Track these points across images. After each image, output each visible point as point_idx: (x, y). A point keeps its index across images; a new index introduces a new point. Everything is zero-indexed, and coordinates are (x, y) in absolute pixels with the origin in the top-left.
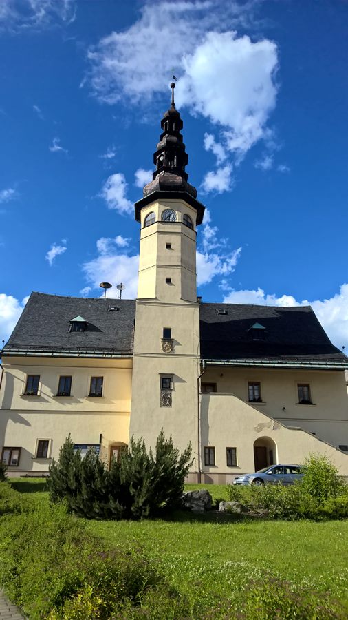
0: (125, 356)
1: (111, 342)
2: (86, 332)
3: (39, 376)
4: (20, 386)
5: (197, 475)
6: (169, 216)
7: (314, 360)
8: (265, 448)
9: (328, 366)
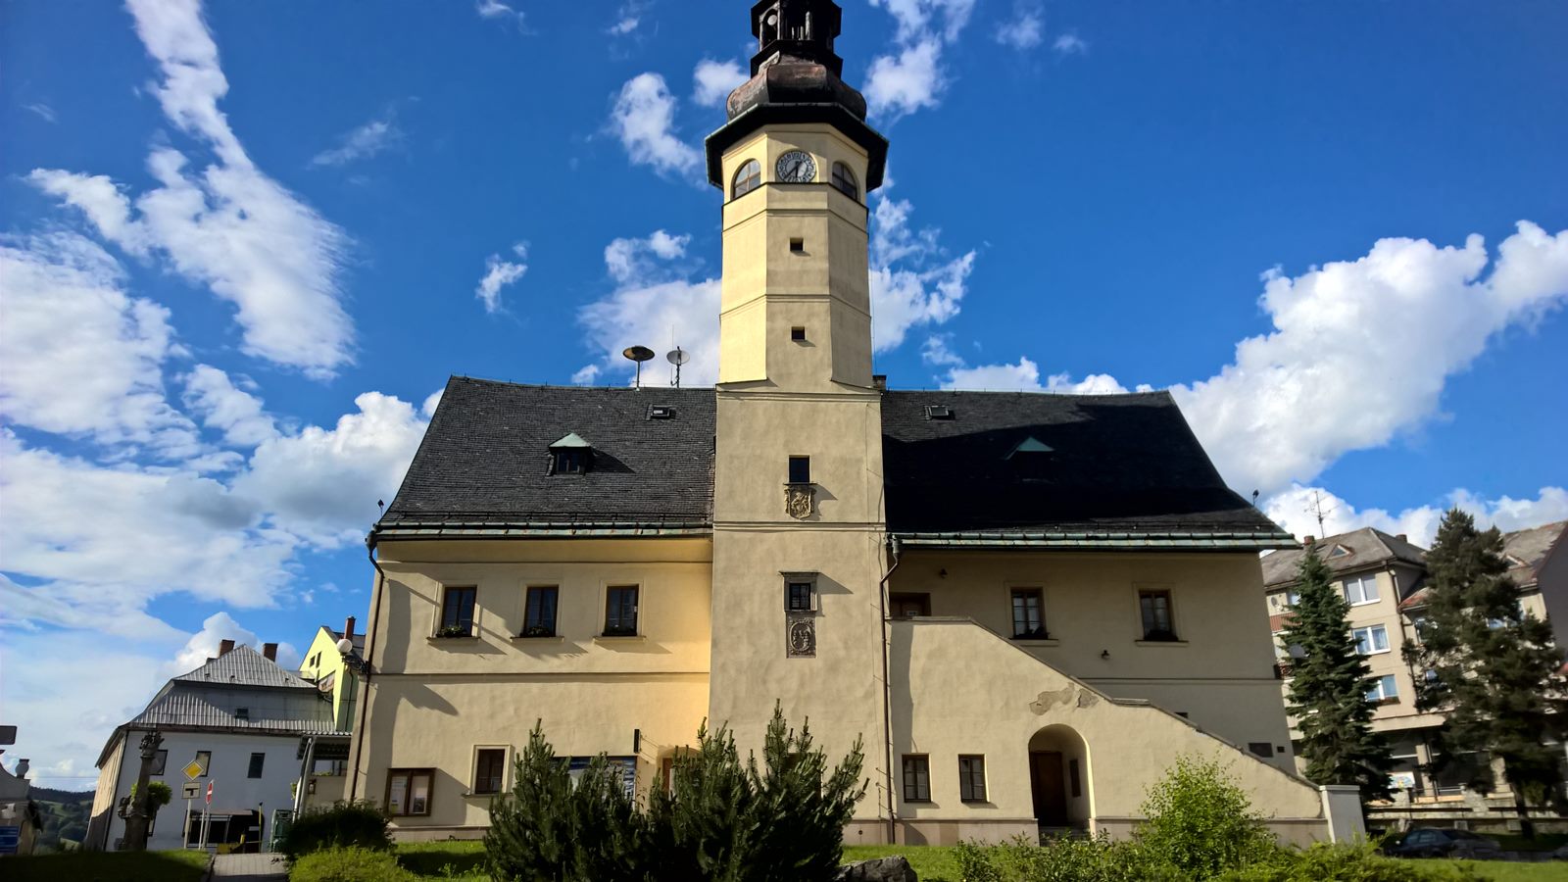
0: (692, 532)
1: (656, 497)
2: (592, 475)
3: (474, 589)
4: (426, 615)
5: (884, 827)
6: (796, 169)
7: (1180, 528)
8: (1059, 755)
9: (1218, 543)
